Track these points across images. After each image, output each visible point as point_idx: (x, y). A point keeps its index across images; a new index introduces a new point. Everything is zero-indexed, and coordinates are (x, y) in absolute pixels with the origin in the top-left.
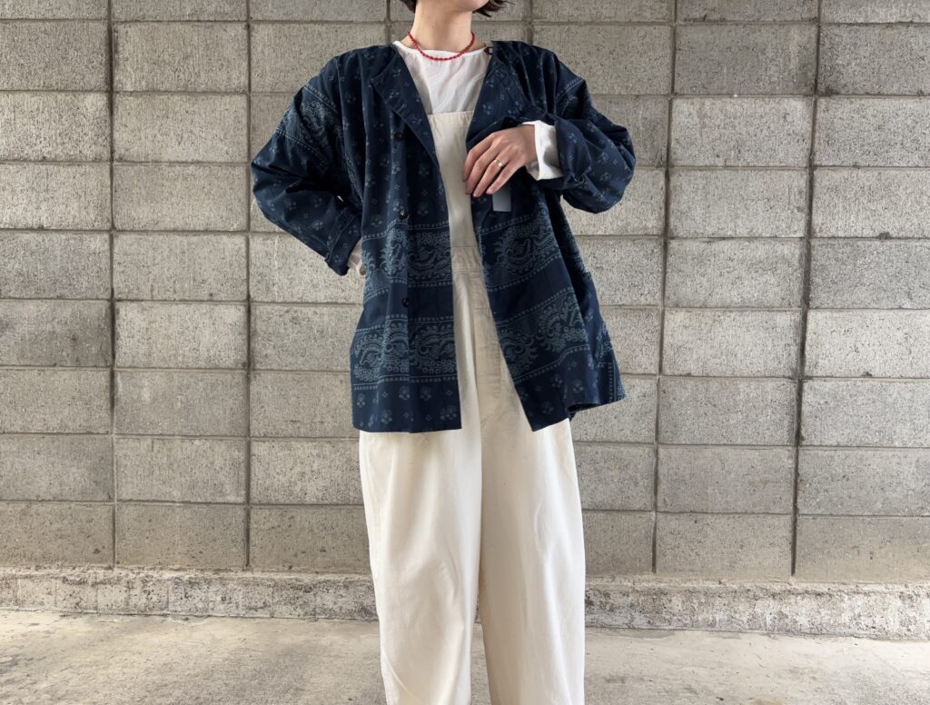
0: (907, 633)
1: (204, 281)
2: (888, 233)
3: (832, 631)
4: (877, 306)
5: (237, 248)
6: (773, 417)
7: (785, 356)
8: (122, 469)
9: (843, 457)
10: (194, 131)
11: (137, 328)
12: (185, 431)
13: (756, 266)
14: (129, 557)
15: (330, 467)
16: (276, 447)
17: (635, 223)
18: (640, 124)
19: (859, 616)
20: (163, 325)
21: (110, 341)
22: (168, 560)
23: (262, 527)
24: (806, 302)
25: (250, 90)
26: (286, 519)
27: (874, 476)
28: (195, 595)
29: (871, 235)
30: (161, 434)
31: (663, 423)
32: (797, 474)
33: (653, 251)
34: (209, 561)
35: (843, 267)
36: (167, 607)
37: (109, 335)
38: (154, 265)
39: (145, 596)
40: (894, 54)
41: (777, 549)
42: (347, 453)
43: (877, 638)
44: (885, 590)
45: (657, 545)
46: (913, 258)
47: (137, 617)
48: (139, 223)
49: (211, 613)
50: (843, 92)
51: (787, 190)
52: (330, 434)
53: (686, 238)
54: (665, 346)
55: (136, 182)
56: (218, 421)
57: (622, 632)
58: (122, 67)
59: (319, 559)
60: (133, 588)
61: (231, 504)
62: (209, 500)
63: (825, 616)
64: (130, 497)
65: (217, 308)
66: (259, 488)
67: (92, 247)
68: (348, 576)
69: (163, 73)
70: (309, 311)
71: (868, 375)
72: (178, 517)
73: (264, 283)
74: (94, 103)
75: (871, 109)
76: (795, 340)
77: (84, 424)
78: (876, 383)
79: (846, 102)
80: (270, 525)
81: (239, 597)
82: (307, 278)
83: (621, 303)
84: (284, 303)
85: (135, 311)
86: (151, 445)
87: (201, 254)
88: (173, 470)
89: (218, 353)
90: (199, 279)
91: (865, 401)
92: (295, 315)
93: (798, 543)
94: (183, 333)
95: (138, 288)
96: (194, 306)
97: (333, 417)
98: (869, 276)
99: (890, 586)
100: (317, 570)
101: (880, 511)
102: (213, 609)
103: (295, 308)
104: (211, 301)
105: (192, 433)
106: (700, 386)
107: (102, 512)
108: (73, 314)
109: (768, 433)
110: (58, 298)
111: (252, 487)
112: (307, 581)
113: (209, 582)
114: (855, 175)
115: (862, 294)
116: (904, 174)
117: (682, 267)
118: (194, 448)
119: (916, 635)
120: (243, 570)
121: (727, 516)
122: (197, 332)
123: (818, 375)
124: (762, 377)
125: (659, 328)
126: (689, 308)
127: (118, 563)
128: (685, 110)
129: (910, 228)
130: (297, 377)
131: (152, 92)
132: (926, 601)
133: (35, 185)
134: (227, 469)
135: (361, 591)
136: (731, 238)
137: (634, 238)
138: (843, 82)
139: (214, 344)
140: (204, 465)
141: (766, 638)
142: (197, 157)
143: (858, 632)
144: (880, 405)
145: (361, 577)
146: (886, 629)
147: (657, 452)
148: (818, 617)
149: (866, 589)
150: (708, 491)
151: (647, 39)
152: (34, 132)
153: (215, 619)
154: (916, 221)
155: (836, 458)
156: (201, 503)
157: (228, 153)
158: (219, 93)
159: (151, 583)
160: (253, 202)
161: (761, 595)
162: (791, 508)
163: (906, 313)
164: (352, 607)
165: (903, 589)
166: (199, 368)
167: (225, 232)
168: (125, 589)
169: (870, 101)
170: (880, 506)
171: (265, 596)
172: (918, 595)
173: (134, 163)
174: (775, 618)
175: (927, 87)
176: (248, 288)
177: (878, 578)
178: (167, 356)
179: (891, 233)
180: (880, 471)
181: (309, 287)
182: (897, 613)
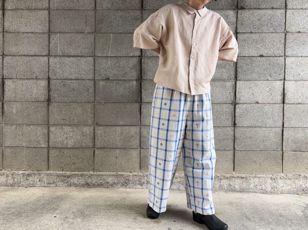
0: (274, 191)
1: (34, 72)
3: (247, 190)
4: (259, 79)
5: (45, 61)
6: (226, 117)
7: (229, 96)
8: (6, 136)
9: (250, 130)
10: (31, 22)
11: (11, 88)
12: (27, 123)
13: (219, 66)
14: (8, 166)
15: (76, 135)
16: (58, 128)
19: (257, 185)
20: (20, 87)
21: (2, 92)
22: (21, 167)
23: (53, 155)
24: (236, 77)
25: (49, 9)
26: (62, 153)
27: (260, 137)
28: (30, 179)
29: (257, 56)
30: (19, 124)
32: (234, 136)
34: (35, 167)
35: (248, 66)
36: (20, 183)
37: (2, 91)
38: (17, 67)
39: (13, 179)
41: (228, 162)
42: (82, 130)
43: (263, 193)
44: (265, 176)
46: (271, 63)
47: (9, 187)
48: (12, 53)
49: (35, 185)
50: (246, 8)
52: (76, 124)
56: (38, 119)
57: (175, 191)
58: (7, 1)
59: (73, 167)
60: (8, 177)
61: (43, 148)
62: (35, 146)
63: (245, 185)
64: (8, 146)
65: (38, 81)
66: (52, 143)
68: (82, 172)
69: (20, 3)
70: (69, 82)
71: (257, 103)
72: (25, 152)
73: (54, 72)
75: (256, 13)
76: (233, 91)
78: (260, 105)
79: (247, 11)
80: (56, 155)
81: (45, 179)
82: (68, 71)
84: (61, 79)
85: (11, 82)
86: (16, 127)
87: (33, 63)
88: (23, 136)
89: (38, 96)
90: (32, 72)
91: (256, 112)
92: (64, 83)
93: (235, 160)
94: (27, 90)
95: (12, 75)
96: (30, 81)
97: (77, 118)
98: (257, 69)
99: (267, 175)
100: (72, 170)
101: (263, 149)
102: (36, 184)
103: (64, 81)
104: (36, 79)
105: (30, 123)
109: (224, 122)
111: (50, 142)
112: (68, 173)
113: (35, 175)
114: (251, 36)
115: (255, 76)
116: (268, 35)
118: (30, 128)
119: (277, 192)
120: (47, 170)
122: (32, 89)
123: (241, 102)
124: (222, 103)
127: (4, 168)
129: (270, 53)
130: (65, 104)
131: (16, 9)
132: (280, 180)
134: (41, 136)
135: (86, 177)
138: (246, 5)
139: (37, 93)
140: (34, 134)
141: (225, 193)
142: (32, 31)
143: (257, 191)
144: (262, 113)
145: (87, 173)
146: (266, 190)
148: (243, 186)
149: (259, 176)
153: (36, 187)
154: (272, 51)
155: (247, 131)
156: (33, 147)
157: (42, 30)
158: (39, 9)
159: (15, 175)
160: (51, 46)
161: (223, 178)
162: (233, 148)
163: (270, 81)
164: (83, 183)
165: (272, 176)
166: (32, 102)
167: (41, 56)
168: (6, 177)
169: (256, 11)
170: (262, 147)
171: (54, 179)
172: (277, 178)
173: (11, 33)
174: (228, 186)
175: (275, 6)
176: (49, 74)
177: (263, 172)
178: (21, 98)
179: (264, 55)
180: (262, 135)
181: (69, 74)
182: (270, 184)
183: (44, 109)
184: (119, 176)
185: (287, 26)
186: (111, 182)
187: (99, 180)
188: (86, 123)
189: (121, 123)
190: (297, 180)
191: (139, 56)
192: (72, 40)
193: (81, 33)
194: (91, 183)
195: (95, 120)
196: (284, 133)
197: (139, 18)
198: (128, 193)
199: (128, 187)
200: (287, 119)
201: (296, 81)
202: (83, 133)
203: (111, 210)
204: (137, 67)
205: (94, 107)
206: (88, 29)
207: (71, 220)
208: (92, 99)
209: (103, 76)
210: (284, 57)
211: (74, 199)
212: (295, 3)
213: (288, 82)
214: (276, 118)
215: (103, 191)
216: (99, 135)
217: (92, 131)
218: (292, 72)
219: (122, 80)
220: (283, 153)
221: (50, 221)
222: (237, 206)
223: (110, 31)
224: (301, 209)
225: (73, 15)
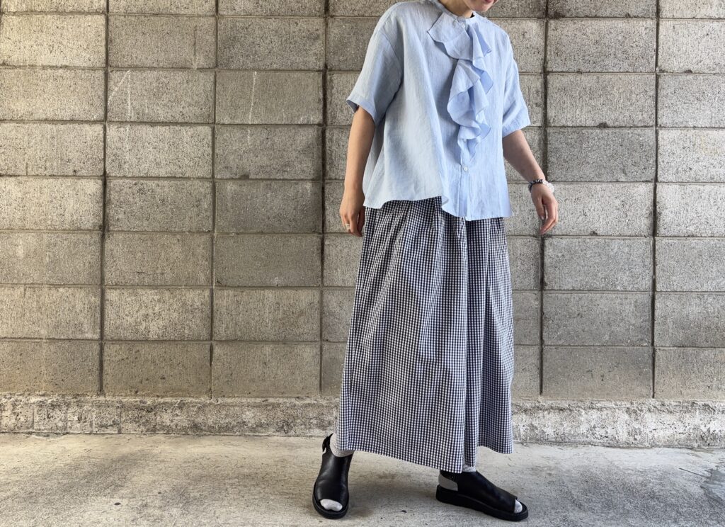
0: (634, 441)
1: (69, 161)
2: (606, 123)
3: (572, 439)
4: (597, 179)
5: (96, 134)
6: (522, 268)
7: (530, 219)
9: (577, 299)
10: (64, 43)
12: (52, 281)
14: (2, 384)
15: (169, 309)
16: (126, 293)
19: (595, 427)
20: (36, 195)
22: (35, 387)
23: (113, 359)
25: (108, 11)
26: (134, 353)
27: (602, 314)
28: (56, 416)
29: (592, 125)
30: (32, 284)
32: (542, 312)
34: (69, 387)
35: (572, 149)
36: (32, 426)
38: (29, 147)
39: (14, 417)
41: (528, 373)
42: (183, 298)
43: (610, 446)
44: (614, 406)
46: (626, 142)
47: (7, 434)
48: (18, 114)
49: (69, 430)
50: (568, 15)
51: (527, 90)
52: (169, 283)
55: (15, 82)
56: (79, 273)
59: (160, 385)
60: (4, 410)
61: (88, 340)
62: (71, 337)
63: (567, 427)
64: (4, 335)
65: (80, 182)
66: (112, 328)
68: (183, 399)
70: (152, 184)
71: (594, 234)
72: (44, 351)
73: (117, 161)
75: (590, 28)
78: (600, 240)
79: (570, 22)
80: (119, 357)
81: (93, 417)
82: (151, 157)
84: (133, 178)
85: (13, 184)
86: (23, 292)
87: (66, 139)
88: (41, 313)
89: (79, 218)
90: (65, 158)
91: (592, 255)
92: (142, 187)
93: (544, 368)
94: (52, 201)
95: (16, 166)
96: (60, 180)
97: (171, 269)
98: (592, 157)
99: (618, 403)
100: (158, 394)
101: (608, 341)
102: (70, 427)
103: (142, 181)
104: (74, 176)
105: (58, 282)
109: (519, 280)
111: (106, 326)
112: (149, 401)
113: (68, 405)
114: (578, 79)
115: (588, 171)
116: (617, 77)
118: (59, 294)
119: (642, 443)
120: (98, 395)
122: (64, 201)
123: (557, 233)
124: (512, 235)
129: (623, 119)
130: (142, 237)
131: (30, 12)
132: (648, 415)
134: (86, 312)
135: (193, 411)
138: (568, 7)
139: (77, 210)
140: (67, 308)
141: (521, 445)
142: (65, 63)
143: (595, 440)
144: (604, 258)
145: (194, 400)
146: (617, 438)
148: (562, 428)
149: (599, 405)
153: (72, 435)
154: (627, 114)
155: (572, 300)
156: (64, 340)
157: (90, 60)
158: (83, 13)
159: (20, 406)
160: (110, 98)
161: (516, 411)
162: (538, 340)
163: (622, 185)
164: (185, 424)
165: (629, 406)
166: (64, 230)
167: (87, 122)
169: (589, 22)
170: (608, 338)
171: (114, 416)
172: (641, 411)
173: (15, 67)
174: (527, 429)
175: (633, 11)
176: (105, 166)
177: (609, 396)
178: (38, 220)
179: (608, 123)
180: (606, 309)
181: (153, 165)
182: (625, 425)
183: (93, 247)
184: (270, 408)
185: (660, 57)
186: (252, 423)
187: (223, 416)
188: (192, 282)
189: (276, 281)
190: (688, 415)
191: (319, 125)
192: (161, 85)
193: (183, 68)
194: (203, 424)
195: (214, 273)
196: (658, 305)
197: (318, 36)
198: (292, 447)
199: (292, 433)
200: (664, 271)
201: (682, 183)
202: (184, 304)
203: (252, 488)
204: (315, 150)
205: (213, 244)
206: (200, 61)
207: (157, 512)
208: (208, 225)
209: (235, 170)
210: (654, 128)
211: (163, 461)
212: (678, 6)
213: (665, 185)
214: (637, 270)
215: (232, 442)
216: (224, 310)
217: (208, 299)
218: (673, 164)
219: (278, 180)
220: (654, 351)
221: (105, 513)
222: (550, 474)
223: (251, 66)
224: (699, 482)
225: (164, 27)
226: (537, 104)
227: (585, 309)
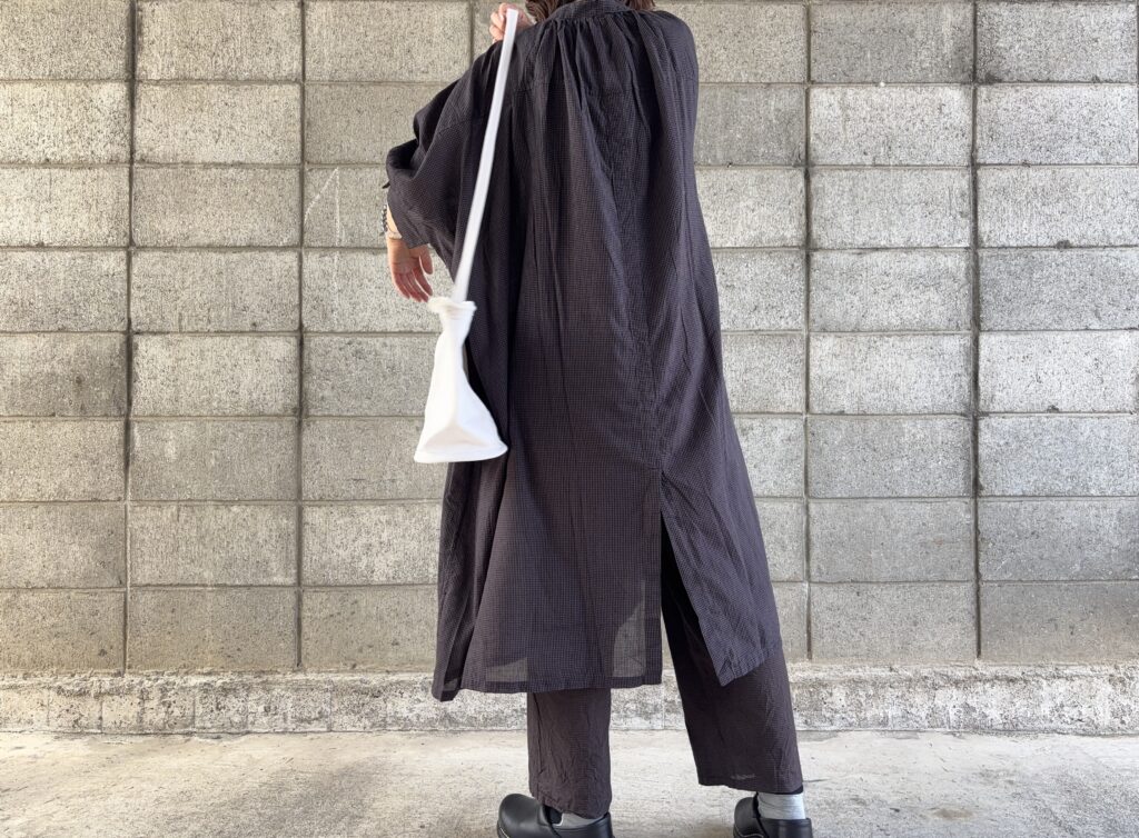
0: (1120, 726)
1: (245, 308)
2: (1067, 241)
3: (1029, 726)
4: (1059, 327)
5: (287, 267)
6: (946, 463)
7: (956, 388)
8: (138, 546)
9: (1030, 509)
10: (238, 128)
11: (160, 367)
12: (219, 495)
13: (917, 282)
14: (144, 659)
15: (404, 535)
16: (335, 513)
17: (771, 233)
18: (772, 117)
19: (1062, 706)
20: (194, 362)
21: (125, 383)
22: (196, 662)
23: (317, 615)
24: (977, 323)
25: (304, 79)
26: (349, 606)
27: (1068, 532)
28: (230, 705)
29: (1047, 244)
30: (190, 500)
31: (813, 473)
32: (977, 531)
33: (793, 265)
34: (249, 660)
35: (1017, 282)
36: (193, 722)
37: (124, 376)
38: (184, 289)
39: (164, 709)
40: (1063, 35)
41: (958, 625)
42: (427, 518)
43: (1085, 734)
44: (1091, 673)
45: (812, 625)
46: (1098, 270)
47: (151, 738)
48: (165, 238)
49: (250, 728)
50: (1006, 79)
51: (947, 193)
52: (403, 495)
53: (833, 249)
54: (811, 378)
55: (161, 188)
56: (262, 482)
58: (147, 51)
59: (390, 654)
60: (148, 699)
61: (279, 586)
62: (250, 582)
63: (1020, 708)
64: (147, 582)
65: (262, 341)
66: (314, 566)
67: (105, 267)
68: (427, 675)
69: (196, 58)
70: (376, 342)
71: (1054, 409)
72: (209, 605)
73: (321, 308)
74: (111, 94)
75: (1040, 97)
76: (966, 369)
77: (90, 489)
78: (1064, 418)
79: (1010, 90)
80: (327, 612)
81: (288, 706)
82: (374, 301)
83: (756, 328)
84: (346, 333)
85: (159, 345)
86: (176, 513)
87: (244, 277)
88: (204, 545)
89: (262, 396)
90: (240, 305)
91: (1052, 441)
92: (359, 347)
93: (982, 616)
94: (218, 372)
95: (163, 318)
96: (232, 339)
97: (406, 473)
98: (1048, 292)
99: (1097, 668)
100: (389, 669)
101: (1078, 574)
102: (253, 723)
103: (359, 339)
104: (255, 332)
105: (229, 497)
106: (856, 426)
107: (111, 601)
108: (79, 352)
109: (941, 482)
110: (59, 330)
111: (304, 564)
112: (375, 680)
113: (249, 688)
114: (1025, 174)
115: (1042, 314)
116: (1081, 172)
117: (829, 283)
118: (231, 516)
119: (1132, 728)
120: (294, 671)
121: (895, 586)
122: (237, 370)
123: (997, 409)
124: (929, 414)
125: (804, 357)
126: (839, 332)
127: (130, 667)
128: (824, 101)
129: (1093, 234)
130: (362, 424)
131: (182, 80)
133: (35, 193)
134: (273, 542)
136: (886, 249)
137: (769, 251)
138: (1006, 67)
139: (258, 385)
140: (245, 537)
141: (951, 736)
142: (238, 158)
143: (1064, 726)
144: (1070, 446)
146: (1096, 722)
147: (807, 508)
148: (1012, 709)
149: (1067, 672)
150: (873, 555)
151: (777, 20)
152: (36, 129)
153: (256, 736)
154: (1099, 227)
155: (1022, 510)
156: (240, 586)
157: (276, 154)
158: (266, 82)
159: (173, 692)
160: (308, 211)
161: (942, 683)
162: (973, 573)
163: (1095, 334)
164: (431, 715)
165: (1112, 671)
166: (238, 416)
167: (273, 248)
168: (138, 700)
169: (1039, 89)
170: (1078, 568)
171: (320, 703)
172: (1131, 678)
173: (160, 165)
174: (959, 711)
175: (1103, 74)
176: (300, 315)
177: (1081, 657)
178: (197, 401)
179: (1072, 241)
180: (1075, 525)
181: (377, 313)
182: (1107, 701)
187: (490, 701)
194: (460, 714)
202: (427, 528)
214: (1120, 464)
225: (390, 101)
226: (961, 213)
227: (1043, 524)
